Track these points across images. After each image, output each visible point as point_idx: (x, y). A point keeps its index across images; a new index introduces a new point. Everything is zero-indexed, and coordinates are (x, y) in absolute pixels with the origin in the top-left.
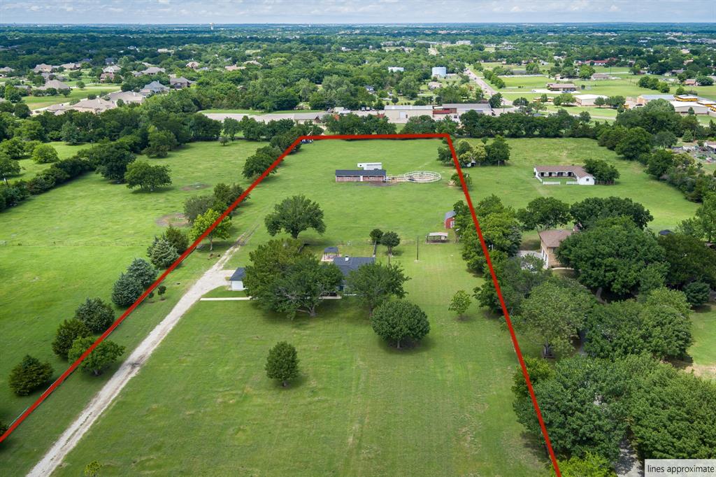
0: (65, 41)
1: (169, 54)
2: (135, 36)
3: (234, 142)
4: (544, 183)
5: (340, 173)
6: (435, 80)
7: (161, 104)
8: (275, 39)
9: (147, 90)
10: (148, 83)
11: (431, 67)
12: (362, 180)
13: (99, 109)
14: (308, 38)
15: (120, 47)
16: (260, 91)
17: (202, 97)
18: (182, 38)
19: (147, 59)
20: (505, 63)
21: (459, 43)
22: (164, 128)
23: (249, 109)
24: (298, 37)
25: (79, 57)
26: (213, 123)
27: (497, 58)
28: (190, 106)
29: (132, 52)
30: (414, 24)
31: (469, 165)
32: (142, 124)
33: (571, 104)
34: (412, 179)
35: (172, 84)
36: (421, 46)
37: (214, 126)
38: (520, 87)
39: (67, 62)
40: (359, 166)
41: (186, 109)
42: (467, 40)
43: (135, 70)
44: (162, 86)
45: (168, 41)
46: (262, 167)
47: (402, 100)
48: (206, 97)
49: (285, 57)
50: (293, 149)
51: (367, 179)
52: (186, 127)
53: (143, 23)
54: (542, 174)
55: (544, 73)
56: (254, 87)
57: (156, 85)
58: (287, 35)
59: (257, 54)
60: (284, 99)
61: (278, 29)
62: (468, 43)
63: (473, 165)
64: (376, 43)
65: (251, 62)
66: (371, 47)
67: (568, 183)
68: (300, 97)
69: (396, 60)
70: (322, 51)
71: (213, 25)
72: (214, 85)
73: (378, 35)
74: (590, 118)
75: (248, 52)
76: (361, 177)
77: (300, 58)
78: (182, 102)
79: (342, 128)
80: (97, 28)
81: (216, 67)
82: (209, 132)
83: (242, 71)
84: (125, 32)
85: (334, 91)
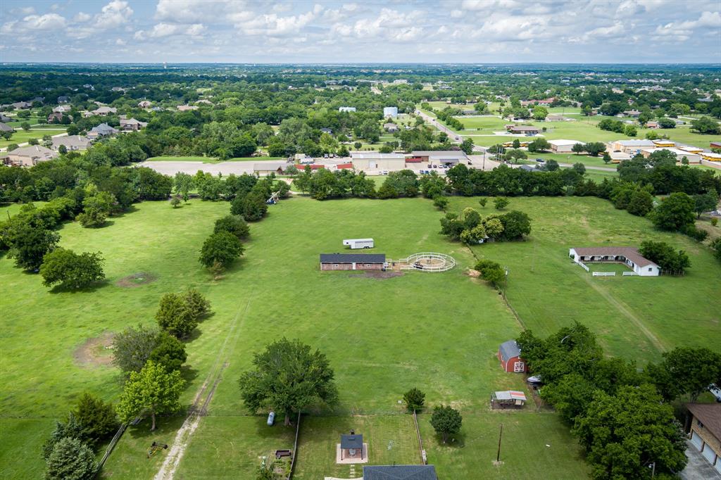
0: (25, 79)
1: (122, 93)
2: (93, 74)
3: (188, 202)
4: (594, 274)
5: (326, 259)
6: (390, 121)
7: (106, 152)
8: (224, 77)
9: (94, 133)
10: (96, 125)
11: (383, 107)
12: (354, 268)
13: (37, 157)
14: (256, 77)
15: (75, 85)
16: (215, 137)
17: (152, 142)
18: (137, 76)
19: (99, 98)
20: (450, 102)
21: (397, 82)
22: (104, 189)
23: (202, 155)
24: (245, 76)
25: (32, 96)
26: (163, 180)
27: (440, 97)
28: (138, 153)
29: (86, 91)
30: (349, 64)
31: (481, 242)
32: (79, 181)
33: (546, 150)
34: (419, 266)
35: (122, 126)
36: (364, 85)
37: (164, 183)
38: (478, 129)
39: (19, 101)
40: (345, 243)
41: (134, 156)
42: (404, 79)
43: (86, 108)
44: (110, 128)
45: (123, 79)
46: (225, 252)
47: (365, 145)
48: (156, 142)
49: (237, 96)
50: (258, 214)
51: (361, 267)
52: (131, 185)
53: (103, 62)
54: (582, 258)
55: (495, 113)
56: (208, 130)
57: (104, 128)
58: (236, 73)
59: (208, 93)
60: (241, 145)
61: (226, 69)
62: (404, 82)
63: (486, 241)
64: (320, 82)
65: (203, 101)
66: (315, 85)
67: (624, 273)
68: (257, 143)
69: (346, 100)
70: (271, 90)
71: (167, 64)
72: (166, 129)
73: (318, 74)
74: (585, 170)
75: (199, 90)
76: (354, 264)
77: (251, 97)
78: (130, 149)
79: (313, 186)
80: (58, 66)
81: (167, 107)
82: (157, 190)
83: (194, 112)
84: (84, 70)
85: (292, 135)
